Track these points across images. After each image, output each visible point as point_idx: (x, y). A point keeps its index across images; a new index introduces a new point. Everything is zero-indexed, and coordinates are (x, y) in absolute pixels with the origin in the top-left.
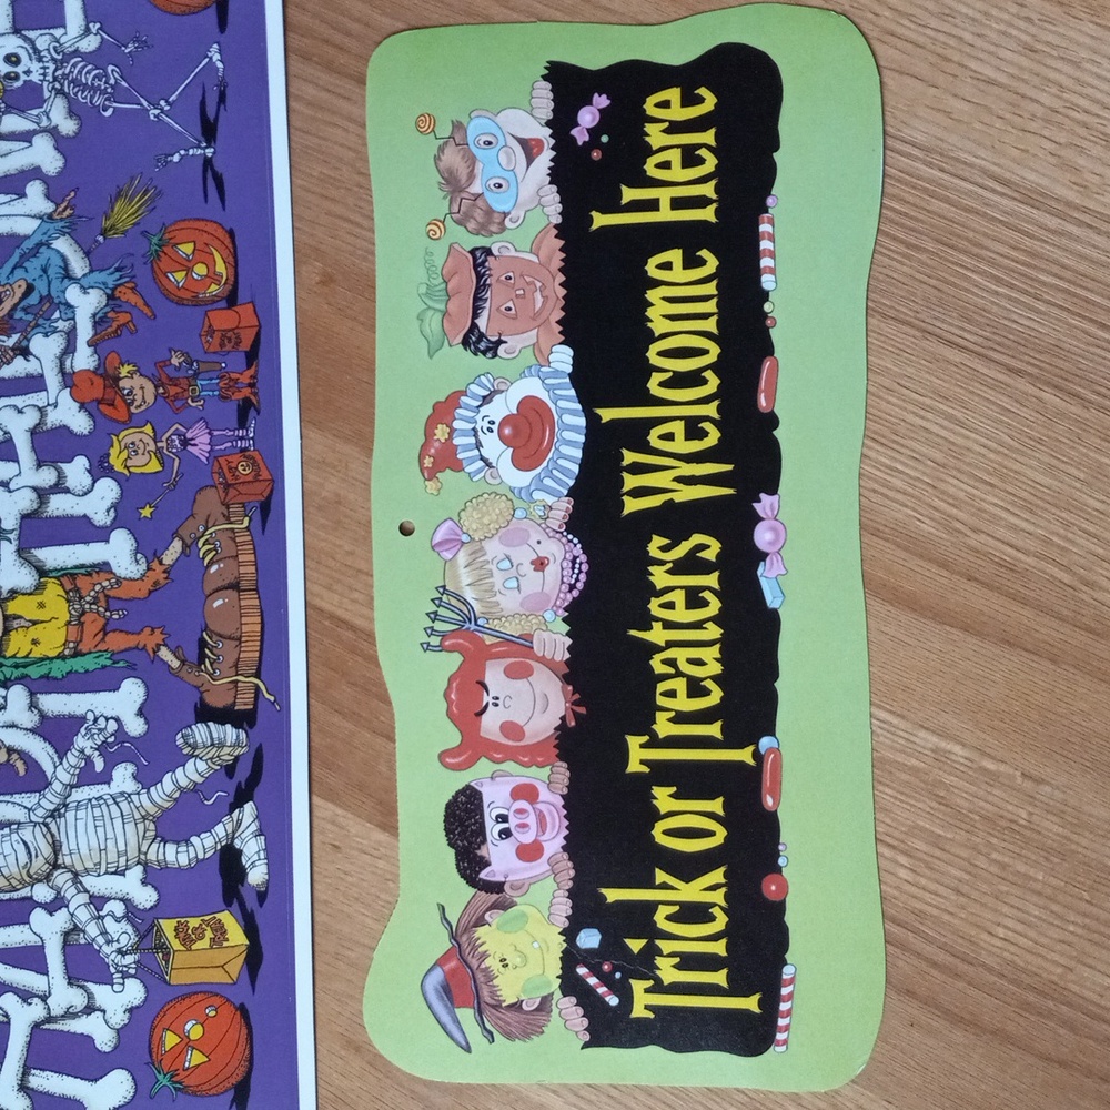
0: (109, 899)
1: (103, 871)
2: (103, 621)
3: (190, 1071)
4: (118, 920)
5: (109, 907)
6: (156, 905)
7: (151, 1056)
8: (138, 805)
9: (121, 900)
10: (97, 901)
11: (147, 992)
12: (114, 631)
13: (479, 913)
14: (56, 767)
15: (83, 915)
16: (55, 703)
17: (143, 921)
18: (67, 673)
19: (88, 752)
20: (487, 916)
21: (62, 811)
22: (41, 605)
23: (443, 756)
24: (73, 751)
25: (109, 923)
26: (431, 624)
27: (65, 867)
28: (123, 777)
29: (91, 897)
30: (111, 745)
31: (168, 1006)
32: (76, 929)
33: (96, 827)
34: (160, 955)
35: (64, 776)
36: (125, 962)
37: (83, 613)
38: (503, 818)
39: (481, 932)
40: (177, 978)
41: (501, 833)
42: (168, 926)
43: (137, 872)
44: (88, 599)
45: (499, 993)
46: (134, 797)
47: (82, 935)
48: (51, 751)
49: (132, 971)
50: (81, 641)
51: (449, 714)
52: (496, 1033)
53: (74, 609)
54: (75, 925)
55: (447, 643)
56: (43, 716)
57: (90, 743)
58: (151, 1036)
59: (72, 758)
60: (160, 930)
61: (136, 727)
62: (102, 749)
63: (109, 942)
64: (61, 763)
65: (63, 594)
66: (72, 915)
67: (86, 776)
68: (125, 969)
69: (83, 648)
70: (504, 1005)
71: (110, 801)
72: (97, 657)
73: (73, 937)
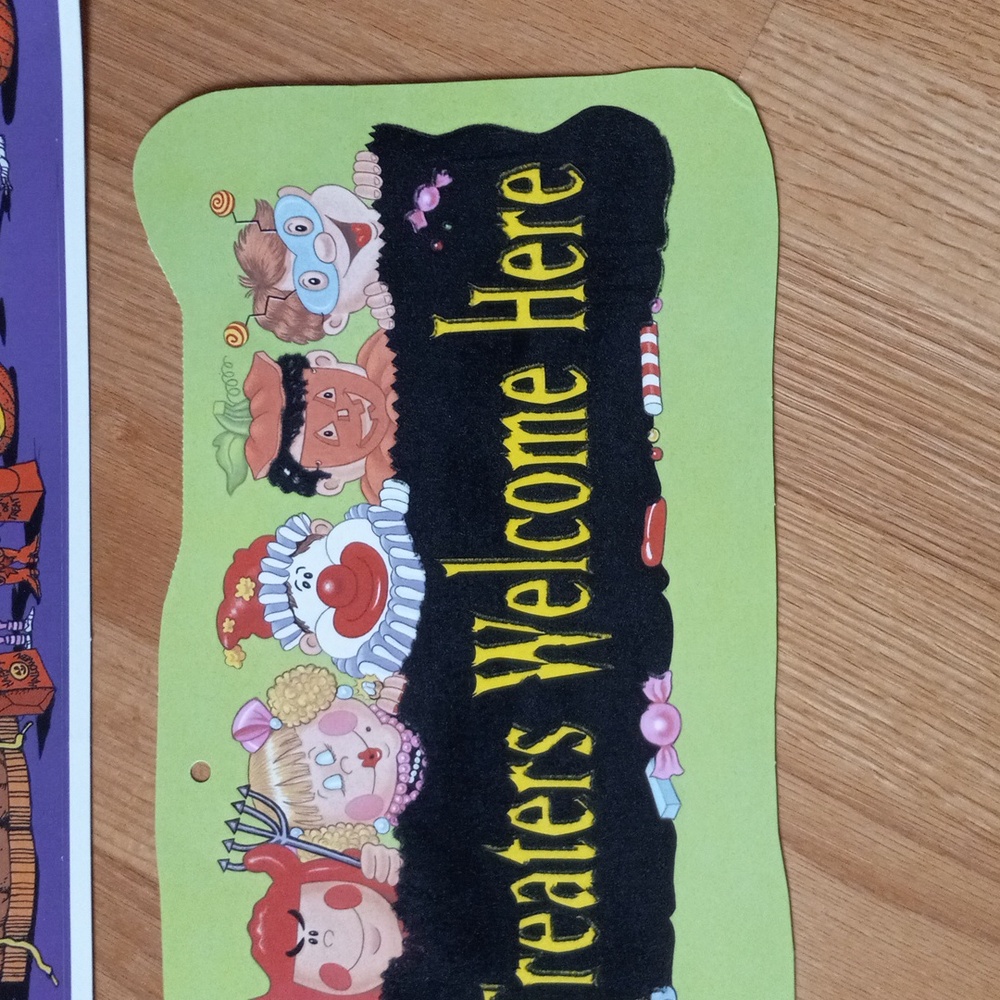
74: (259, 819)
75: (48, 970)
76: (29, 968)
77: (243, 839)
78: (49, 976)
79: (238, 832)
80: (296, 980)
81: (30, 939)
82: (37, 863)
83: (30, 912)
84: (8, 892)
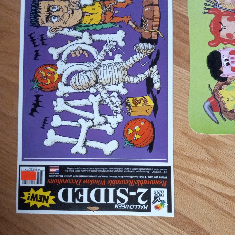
0: (113, 92)
1: (111, 84)
2: (112, 14)
3: (136, 140)
4: (115, 98)
5: (113, 94)
6: (127, 94)
7: (124, 136)
8: (122, 66)
9: (117, 92)
10: (109, 93)
11: (124, 118)
12: (116, 17)
13: (220, 86)
14: (97, 55)
15: (105, 96)
16: (97, 37)
17: (123, 98)
18: (101, 29)
19: (107, 51)
20: (222, 87)
21: (99, 67)
22: (94, 9)
23: (209, 43)
24: (103, 50)
25: (113, 99)
26: (205, 7)
27: (100, 83)
28: (118, 58)
29: (108, 91)
30: (114, 49)
31: (130, 122)
32: (103, 100)
33: (109, 72)
34: (128, 108)
35: (100, 57)
36: (117, 110)
37: (106, 11)
38: (227, 60)
39: (221, 91)
40: (132, 114)
41: (226, 64)
42: (130, 100)
43: (121, 84)
44: (108, 7)
45: (227, 108)
46: (121, 64)
47: (104, 102)
48: (96, 50)
49: (119, 112)
50: (105, 19)
51: (211, 31)
52: (226, 119)
53: (104, 10)
54: (103, 99)
55: (210, 12)
56: (93, 41)
57: (108, 48)
58: (124, 131)
59: (102, 52)
60: (128, 100)
61: (122, 44)
62: (111, 50)
63: (112, 104)
64: (99, 54)
65: (101, 6)
66: (102, 96)
67: (107, 57)
68: (117, 111)
69: (106, 21)
70: (228, 111)
71: (114, 65)
72: (110, 24)
73: (102, 103)
74: (211, 3)
75: (162, 36)
76: (158, 36)
77: (207, 7)
78: (163, 38)
79: (207, 6)
80: (221, 36)
81: (158, 30)
82: (160, 13)
83: (158, 24)
84: (153, 19)
